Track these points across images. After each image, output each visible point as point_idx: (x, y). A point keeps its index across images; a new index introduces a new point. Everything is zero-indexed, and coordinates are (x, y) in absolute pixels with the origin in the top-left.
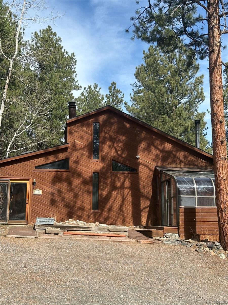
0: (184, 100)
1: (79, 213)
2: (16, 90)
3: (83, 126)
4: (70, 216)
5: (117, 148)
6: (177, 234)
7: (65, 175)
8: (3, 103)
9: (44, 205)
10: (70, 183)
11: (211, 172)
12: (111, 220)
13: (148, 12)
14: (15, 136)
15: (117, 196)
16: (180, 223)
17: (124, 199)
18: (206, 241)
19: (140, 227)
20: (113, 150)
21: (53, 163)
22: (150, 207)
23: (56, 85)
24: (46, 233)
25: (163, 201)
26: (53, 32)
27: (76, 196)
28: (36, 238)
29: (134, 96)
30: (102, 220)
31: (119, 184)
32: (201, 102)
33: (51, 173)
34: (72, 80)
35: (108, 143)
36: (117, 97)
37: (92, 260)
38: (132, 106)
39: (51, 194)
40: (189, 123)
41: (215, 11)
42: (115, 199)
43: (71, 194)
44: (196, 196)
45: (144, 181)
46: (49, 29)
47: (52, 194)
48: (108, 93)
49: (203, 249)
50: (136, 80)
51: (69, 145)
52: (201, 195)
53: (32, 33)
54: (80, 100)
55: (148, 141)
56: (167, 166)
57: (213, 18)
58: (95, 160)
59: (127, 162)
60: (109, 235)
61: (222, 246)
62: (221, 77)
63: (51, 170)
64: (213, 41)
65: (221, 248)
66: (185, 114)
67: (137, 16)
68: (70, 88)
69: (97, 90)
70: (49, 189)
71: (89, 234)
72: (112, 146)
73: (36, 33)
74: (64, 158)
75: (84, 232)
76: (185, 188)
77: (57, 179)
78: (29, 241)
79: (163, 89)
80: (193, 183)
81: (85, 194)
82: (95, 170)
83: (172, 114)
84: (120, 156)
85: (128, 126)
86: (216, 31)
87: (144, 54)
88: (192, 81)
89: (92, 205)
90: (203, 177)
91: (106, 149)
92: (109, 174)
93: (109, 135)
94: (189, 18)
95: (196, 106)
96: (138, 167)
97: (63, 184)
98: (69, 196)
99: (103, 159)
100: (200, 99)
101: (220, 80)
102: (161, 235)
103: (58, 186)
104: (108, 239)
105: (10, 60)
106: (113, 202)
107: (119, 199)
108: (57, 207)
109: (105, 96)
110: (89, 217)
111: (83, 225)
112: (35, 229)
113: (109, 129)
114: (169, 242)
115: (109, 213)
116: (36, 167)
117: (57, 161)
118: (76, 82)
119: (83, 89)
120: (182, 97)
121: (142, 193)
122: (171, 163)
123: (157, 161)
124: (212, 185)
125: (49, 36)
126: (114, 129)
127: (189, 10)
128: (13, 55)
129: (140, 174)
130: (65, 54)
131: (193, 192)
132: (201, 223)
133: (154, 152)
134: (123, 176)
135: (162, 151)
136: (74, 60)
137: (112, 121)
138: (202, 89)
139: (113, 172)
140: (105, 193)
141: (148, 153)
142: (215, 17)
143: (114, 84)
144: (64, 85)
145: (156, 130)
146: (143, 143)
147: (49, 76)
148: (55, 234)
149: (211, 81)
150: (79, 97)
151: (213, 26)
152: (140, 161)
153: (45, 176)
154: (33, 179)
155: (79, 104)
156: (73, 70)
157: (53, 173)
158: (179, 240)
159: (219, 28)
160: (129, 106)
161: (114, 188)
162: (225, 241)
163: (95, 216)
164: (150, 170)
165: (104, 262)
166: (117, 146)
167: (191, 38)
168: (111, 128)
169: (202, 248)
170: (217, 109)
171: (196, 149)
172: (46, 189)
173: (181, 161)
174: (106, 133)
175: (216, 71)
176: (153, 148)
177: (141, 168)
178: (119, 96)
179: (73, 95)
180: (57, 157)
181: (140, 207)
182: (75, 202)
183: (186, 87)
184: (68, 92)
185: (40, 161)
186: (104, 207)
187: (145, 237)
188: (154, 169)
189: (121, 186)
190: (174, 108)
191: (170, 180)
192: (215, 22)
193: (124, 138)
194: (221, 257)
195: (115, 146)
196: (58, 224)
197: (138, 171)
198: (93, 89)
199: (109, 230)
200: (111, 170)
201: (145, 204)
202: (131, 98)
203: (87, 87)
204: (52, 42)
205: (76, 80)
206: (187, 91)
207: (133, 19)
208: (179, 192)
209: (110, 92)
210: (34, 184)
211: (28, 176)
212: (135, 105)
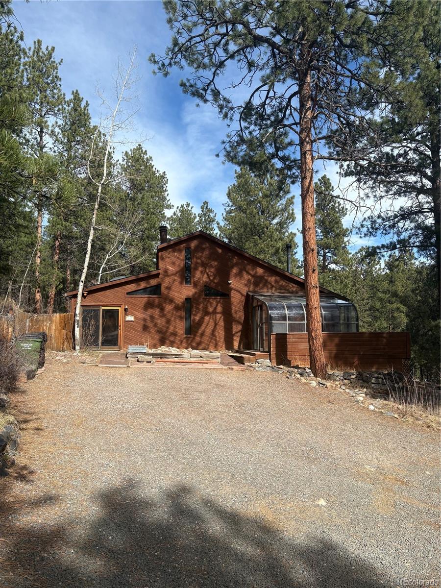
0: (275, 221)
1: (172, 339)
2: (107, 211)
3: (174, 252)
4: (162, 342)
5: (209, 273)
6: (269, 360)
7: (157, 301)
8: (92, 229)
9: (137, 331)
10: (162, 309)
11: (302, 296)
12: (203, 345)
13: (239, 135)
14: (107, 258)
15: (209, 321)
16: (272, 349)
17: (216, 324)
18: (297, 367)
19: (232, 352)
20: (206, 276)
21: (145, 289)
22: (242, 331)
23: (148, 205)
24: (138, 361)
25: (255, 326)
26: (144, 151)
27: (168, 322)
28: (128, 367)
29: (226, 216)
30: (194, 344)
31: (211, 310)
32: (292, 223)
33: (143, 299)
34: (164, 199)
35: (200, 269)
36: (209, 216)
37: (183, 393)
38: (224, 226)
39: (143, 320)
40: (280, 244)
41: (308, 136)
42: (208, 324)
43: (164, 320)
44: (288, 322)
45: (236, 306)
46: (139, 148)
47: (145, 320)
48: (201, 212)
49: (295, 376)
50: (228, 200)
51: (160, 271)
52: (292, 321)
53: (123, 153)
54: (172, 219)
55: (240, 267)
56: (259, 291)
57: (305, 143)
58: (186, 286)
59: (219, 288)
60: (201, 362)
61: (312, 372)
62: (313, 204)
63: (143, 296)
64: (306, 167)
65: (312, 375)
66: (276, 235)
67: (228, 139)
68: (162, 207)
69: (190, 208)
70: (141, 315)
71: (182, 361)
72: (204, 272)
73: (126, 152)
74: (156, 284)
75: (176, 360)
76: (277, 314)
77: (149, 305)
78: (121, 371)
79: (255, 210)
80: (284, 309)
81: (177, 320)
82: (187, 296)
83: (263, 235)
84: (212, 281)
85: (220, 251)
86: (309, 157)
87: (236, 173)
88: (283, 201)
89: (184, 330)
90: (294, 302)
91: (198, 274)
92: (202, 299)
93: (201, 260)
94: (282, 143)
95: (287, 227)
96: (231, 292)
97: (155, 310)
98: (161, 322)
99: (195, 285)
100: (291, 220)
101: (312, 207)
102: (252, 361)
103: (150, 312)
104: (200, 366)
105: (99, 185)
106: (206, 327)
107: (212, 324)
108: (149, 332)
109: (197, 215)
110: (182, 342)
111: (175, 352)
112: (127, 358)
113: (200, 254)
114: (261, 369)
115: (201, 338)
116: (128, 294)
117: (148, 288)
118: (168, 201)
119: (175, 208)
120: (274, 218)
121: (234, 318)
122: (262, 288)
123: (248, 285)
124: (303, 311)
125: (140, 155)
126: (206, 255)
127: (281, 135)
128: (101, 180)
129: (232, 299)
130: (156, 172)
131: (284, 318)
132: (291, 349)
133: (246, 277)
134: (215, 301)
135: (253, 276)
136: (166, 179)
137: (204, 246)
138: (293, 210)
139: (205, 297)
140: (197, 318)
141: (240, 278)
142: (308, 143)
143: (206, 203)
144: (156, 205)
145: (247, 256)
146: (235, 268)
147: (141, 195)
148: (147, 362)
149: (303, 209)
150: (172, 216)
151: (305, 152)
152: (232, 286)
153: (137, 302)
154: (125, 306)
155: (172, 223)
156: (164, 189)
157: (145, 300)
158: (270, 365)
159: (311, 154)
160: (221, 226)
161: (207, 313)
162: (316, 368)
163: (187, 340)
164: (242, 295)
165: (196, 395)
166: (209, 271)
167: (283, 162)
168: (203, 253)
169: (293, 375)
170: (309, 237)
171: (287, 274)
172: (139, 315)
173: (272, 286)
174: (197, 258)
175: (308, 199)
176: (245, 273)
177: (233, 293)
178: (212, 215)
179: (165, 215)
180: (149, 283)
181: (232, 331)
182: (168, 328)
183: (277, 208)
184: (160, 212)
185: (132, 287)
186: (197, 332)
187: (237, 363)
188: (245, 294)
189: (213, 310)
190: (265, 229)
191: (261, 306)
192: (308, 147)
193: (216, 263)
194: (312, 385)
195: (207, 271)
196: (151, 351)
197: (230, 296)
198: (186, 208)
199: (201, 357)
200: (204, 296)
201: (237, 328)
202: (224, 218)
203: (180, 206)
204: (143, 162)
205: (168, 199)
206: (278, 212)
207: (224, 142)
208: (270, 318)
209: (202, 211)
210: (126, 310)
211: (119, 302)
212: (227, 225)
